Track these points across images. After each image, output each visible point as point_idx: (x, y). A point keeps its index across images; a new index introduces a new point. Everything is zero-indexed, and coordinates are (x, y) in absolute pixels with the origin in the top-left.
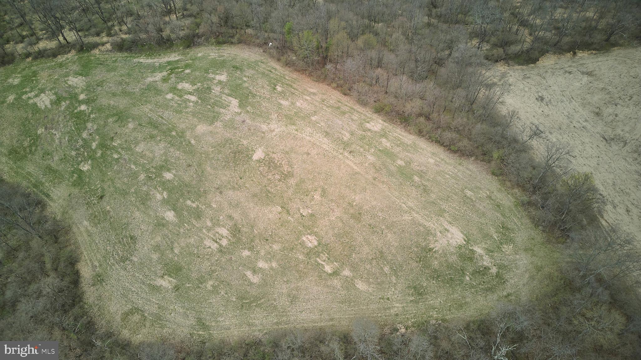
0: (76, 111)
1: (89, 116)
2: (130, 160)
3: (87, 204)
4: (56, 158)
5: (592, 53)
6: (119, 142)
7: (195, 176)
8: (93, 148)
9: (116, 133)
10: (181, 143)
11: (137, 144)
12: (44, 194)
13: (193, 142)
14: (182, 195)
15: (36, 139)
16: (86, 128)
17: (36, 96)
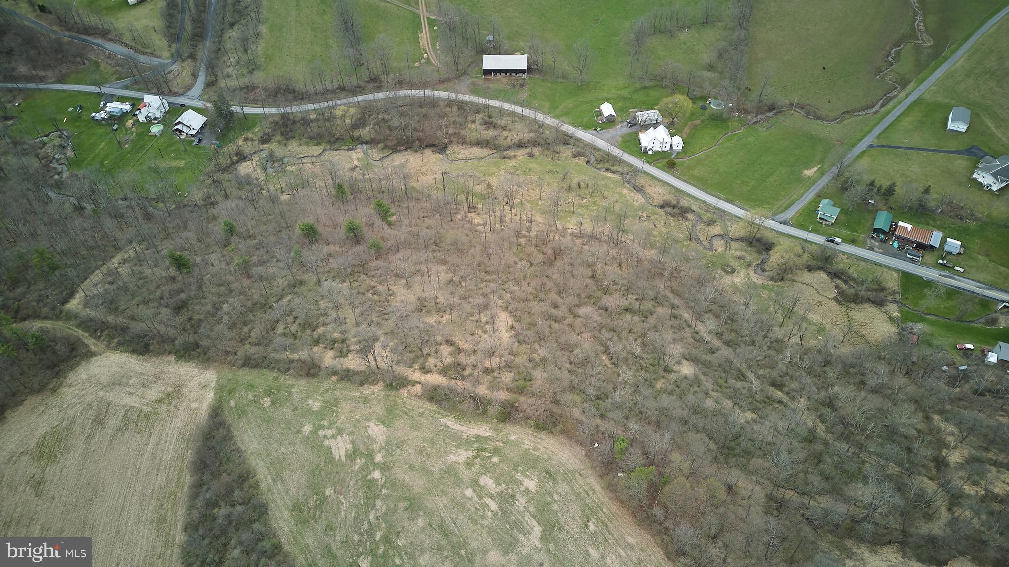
1: (381, 490)
4: (338, 538)
6: (404, 542)
8: (377, 539)
9: (404, 528)
11: (422, 552)
15: (323, 500)
16: (375, 506)
17: (333, 437)
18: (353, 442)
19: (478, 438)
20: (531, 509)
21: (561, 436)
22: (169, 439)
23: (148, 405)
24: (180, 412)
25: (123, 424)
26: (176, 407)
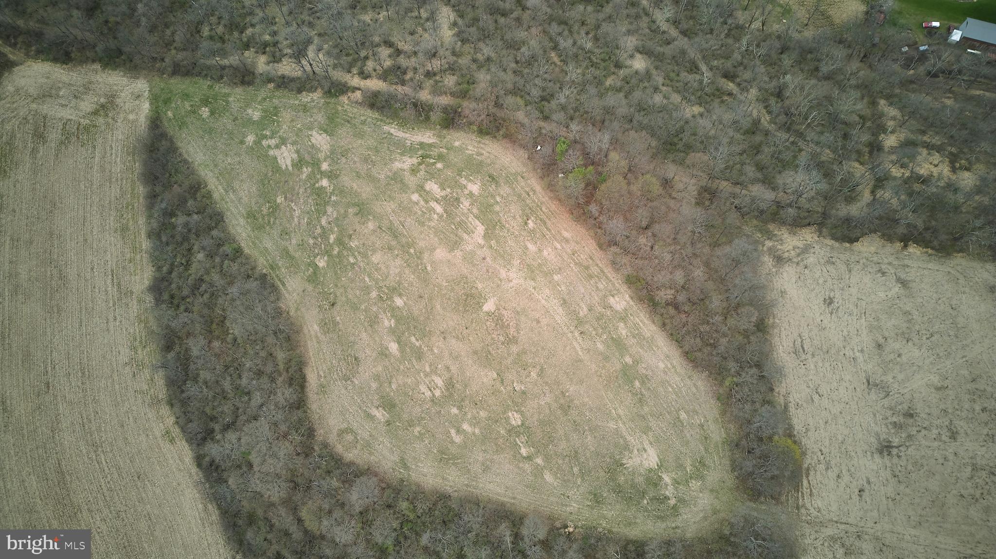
0: (317, 185)
1: (330, 197)
2: (365, 269)
3: (319, 307)
4: (294, 242)
5: (927, 252)
6: (357, 243)
7: (423, 311)
8: (331, 242)
9: (355, 231)
10: (417, 265)
11: (374, 251)
12: (280, 280)
13: (429, 268)
14: (408, 328)
15: (275, 209)
16: (326, 212)
17: (277, 147)
18: (298, 152)
19: (422, 144)
20: (475, 211)
21: (505, 140)
22: (114, 151)
23: (84, 117)
24: (119, 124)
25: (64, 137)
26: (113, 119)
